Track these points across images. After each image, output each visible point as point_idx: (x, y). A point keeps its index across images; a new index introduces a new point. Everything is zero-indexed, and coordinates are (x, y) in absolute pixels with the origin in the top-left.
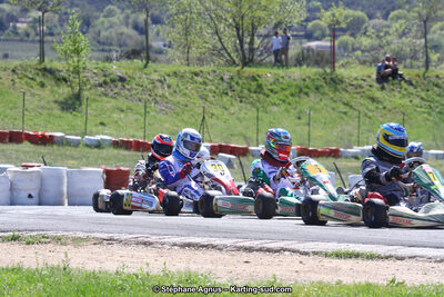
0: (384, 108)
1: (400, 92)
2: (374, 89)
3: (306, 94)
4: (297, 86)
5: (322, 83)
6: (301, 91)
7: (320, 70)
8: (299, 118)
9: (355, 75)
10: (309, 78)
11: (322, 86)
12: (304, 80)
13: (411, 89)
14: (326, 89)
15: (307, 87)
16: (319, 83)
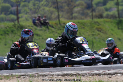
0: (43, 38)
1: (48, 31)
2: (37, 31)
3: (8, 34)
4: (3, 31)
5: (14, 29)
6: (5, 33)
7: (13, 23)
8: (6, 45)
9: (28, 24)
10: (8, 27)
11: (14, 30)
12: (6, 28)
13: (53, 29)
14: (16, 31)
15: (8, 31)
16: (13, 29)
